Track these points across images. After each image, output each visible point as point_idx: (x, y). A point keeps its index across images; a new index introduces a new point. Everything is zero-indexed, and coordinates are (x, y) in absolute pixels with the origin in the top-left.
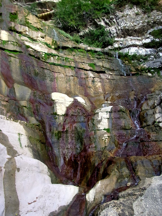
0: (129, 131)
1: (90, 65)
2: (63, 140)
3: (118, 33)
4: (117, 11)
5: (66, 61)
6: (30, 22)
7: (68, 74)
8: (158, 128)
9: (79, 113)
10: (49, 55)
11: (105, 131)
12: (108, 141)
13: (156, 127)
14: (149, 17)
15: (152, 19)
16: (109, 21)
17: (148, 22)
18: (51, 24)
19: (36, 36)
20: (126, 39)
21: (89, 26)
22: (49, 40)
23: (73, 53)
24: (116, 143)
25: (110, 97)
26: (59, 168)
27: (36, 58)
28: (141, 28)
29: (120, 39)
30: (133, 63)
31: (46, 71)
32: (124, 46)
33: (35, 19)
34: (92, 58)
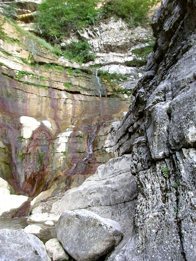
0: (82, 154)
1: (65, 85)
2: (26, 161)
3: (100, 48)
4: (101, 23)
5: (41, 80)
6: (5, 32)
7: (41, 95)
8: (104, 152)
9: (43, 137)
10: (23, 73)
11: (62, 154)
12: (63, 162)
13: (103, 151)
14: (132, 34)
15: (135, 36)
16: (93, 33)
17: (131, 40)
18: (32, 29)
19: (11, 50)
20: (108, 55)
21: (71, 37)
22: (25, 55)
23: (50, 70)
24: (69, 164)
25: (77, 121)
26: (21, 184)
27: (9, 77)
28: (124, 45)
29: (103, 54)
30: (112, 82)
31: (19, 92)
32: (105, 63)
33: (11, 28)
34: (69, 76)
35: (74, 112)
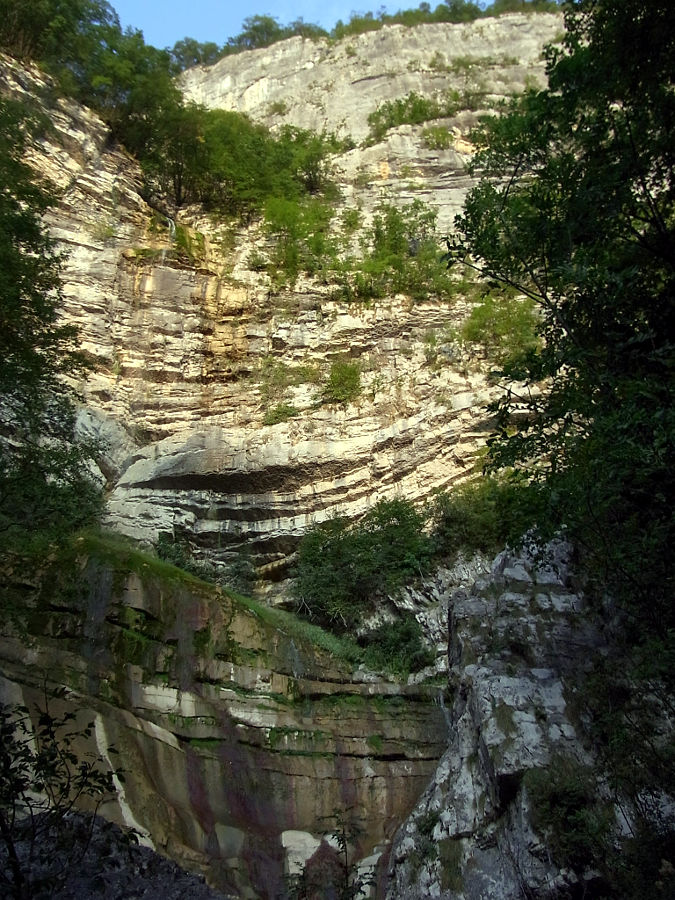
1: (371, 742)
3: (443, 631)
4: (438, 567)
5: (316, 740)
6: (237, 640)
7: (320, 775)
10: (279, 731)
16: (424, 595)
18: (290, 597)
19: (251, 680)
21: (378, 608)
22: (280, 684)
23: (336, 709)
27: (253, 745)
31: (273, 777)
33: (247, 626)
34: (378, 717)
35: (392, 805)
